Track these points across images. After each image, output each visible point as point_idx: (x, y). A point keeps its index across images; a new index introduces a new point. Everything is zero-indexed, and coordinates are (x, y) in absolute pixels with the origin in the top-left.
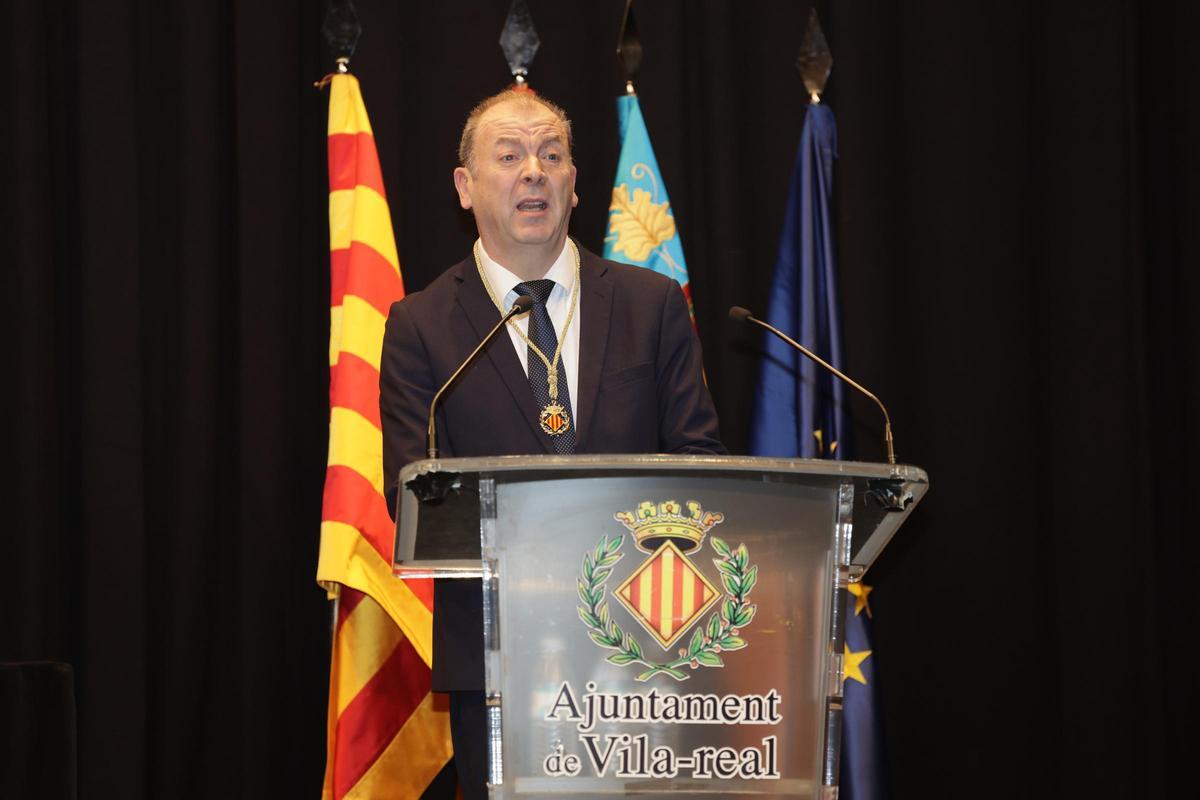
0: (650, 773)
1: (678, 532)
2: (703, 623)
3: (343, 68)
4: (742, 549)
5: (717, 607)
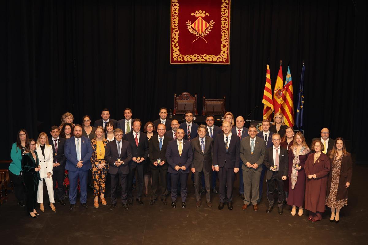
3: (268, 65)
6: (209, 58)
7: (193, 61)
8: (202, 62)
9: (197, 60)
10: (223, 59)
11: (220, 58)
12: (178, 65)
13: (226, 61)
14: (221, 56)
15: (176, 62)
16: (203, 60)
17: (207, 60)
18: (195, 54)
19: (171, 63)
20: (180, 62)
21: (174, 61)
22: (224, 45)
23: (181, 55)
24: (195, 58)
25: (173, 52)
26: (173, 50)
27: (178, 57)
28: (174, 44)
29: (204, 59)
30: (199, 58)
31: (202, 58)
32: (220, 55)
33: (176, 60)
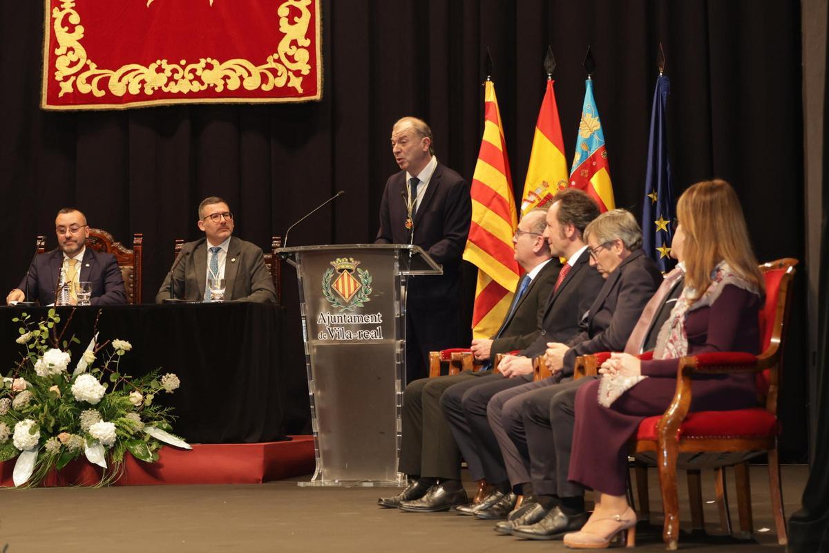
0: (345, 339)
1: (348, 267)
2: (357, 293)
3: (488, 79)
4: (367, 271)
5: (361, 289)
6: (226, 78)
7: (149, 92)
8: (191, 94)
9: (166, 85)
10: (288, 79)
11: (274, 72)
12: (80, 112)
13: (302, 85)
14: (278, 61)
15: (68, 99)
16: (196, 87)
17: (215, 86)
18: (159, 62)
19: (45, 105)
20: (89, 98)
21: (61, 95)
22: (291, 8)
23: (93, 66)
24: (161, 80)
25: (58, 52)
26: (55, 44)
27: (77, 74)
28: (59, 15)
29: (202, 83)
30: (176, 76)
31: (191, 76)
32: (276, 56)
33: (71, 90)
